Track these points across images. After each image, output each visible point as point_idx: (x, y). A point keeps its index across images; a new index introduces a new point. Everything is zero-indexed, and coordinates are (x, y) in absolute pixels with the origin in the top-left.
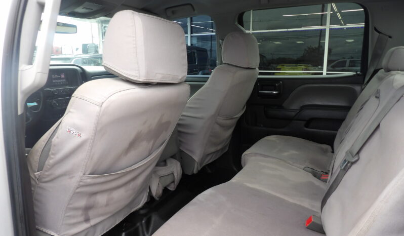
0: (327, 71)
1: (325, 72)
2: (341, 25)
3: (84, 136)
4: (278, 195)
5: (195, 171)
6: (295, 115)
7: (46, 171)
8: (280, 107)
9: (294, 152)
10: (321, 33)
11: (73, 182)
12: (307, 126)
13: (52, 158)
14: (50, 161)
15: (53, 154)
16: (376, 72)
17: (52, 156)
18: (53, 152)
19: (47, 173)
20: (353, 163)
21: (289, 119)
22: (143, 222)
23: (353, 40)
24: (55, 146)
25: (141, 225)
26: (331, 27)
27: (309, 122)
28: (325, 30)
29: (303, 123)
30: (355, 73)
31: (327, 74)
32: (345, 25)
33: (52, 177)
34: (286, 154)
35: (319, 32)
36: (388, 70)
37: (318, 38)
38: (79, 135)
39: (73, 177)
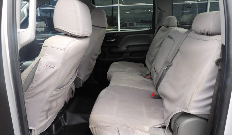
0: (120, 29)
1: (119, 29)
2: (123, 4)
3: (56, 68)
4: (135, 87)
5: (81, 86)
6: (125, 51)
7: (30, 92)
8: (117, 47)
9: (130, 68)
10: (113, 9)
11: (47, 96)
12: (131, 55)
13: (35, 83)
14: (34, 85)
15: (36, 81)
16: (160, 27)
17: (35, 82)
18: (36, 79)
19: (30, 93)
20: (170, 66)
21: (122, 53)
22: (62, 116)
23: (129, 12)
24: (37, 75)
25: (62, 118)
26: (120, 5)
27: (132, 53)
28: (117, 7)
29: (129, 54)
30: (150, 29)
31: (121, 30)
32: (125, 4)
33: (34, 94)
34: (127, 70)
35: (112, 8)
36: (168, 27)
37: (112, 11)
38: (53, 67)
39: (47, 92)
